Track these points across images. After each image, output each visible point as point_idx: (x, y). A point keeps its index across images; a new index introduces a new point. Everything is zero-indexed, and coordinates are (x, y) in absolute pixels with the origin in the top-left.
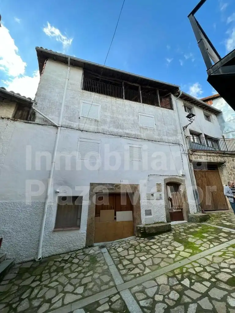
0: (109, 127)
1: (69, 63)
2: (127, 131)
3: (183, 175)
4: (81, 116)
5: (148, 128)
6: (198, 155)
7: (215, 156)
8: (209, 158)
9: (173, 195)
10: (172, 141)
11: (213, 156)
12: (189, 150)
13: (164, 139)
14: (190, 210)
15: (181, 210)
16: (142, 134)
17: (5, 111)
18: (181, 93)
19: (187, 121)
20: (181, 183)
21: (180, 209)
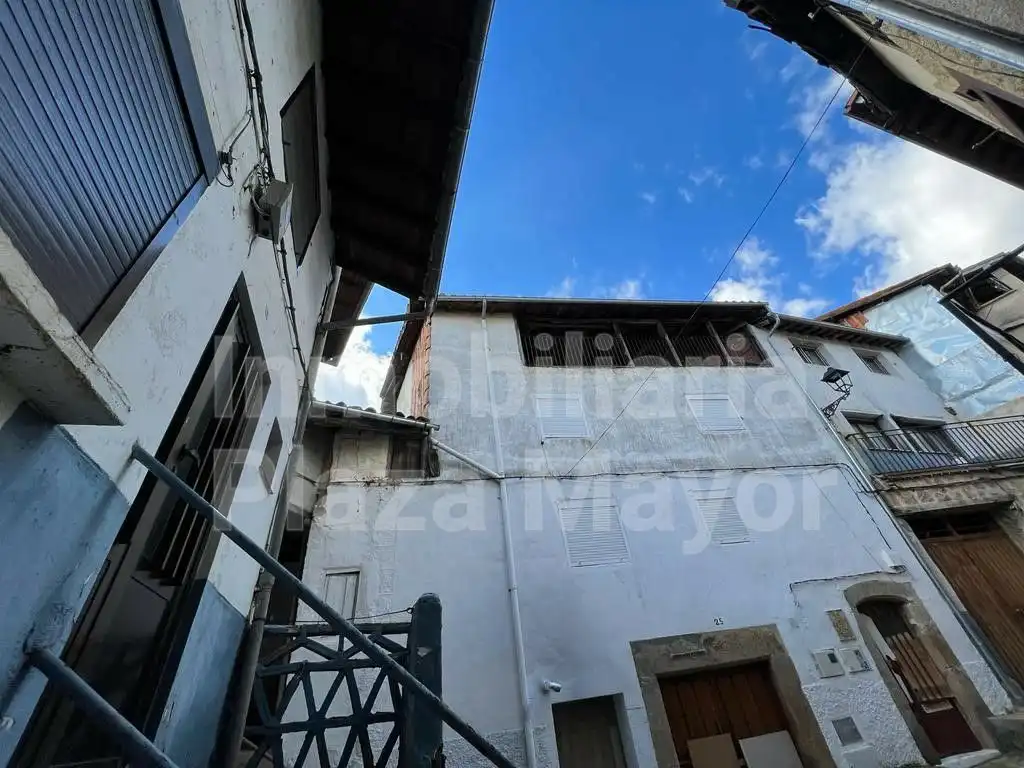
0: (624, 453)
1: (484, 310)
2: (675, 455)
3: (896, 568)
4: (544, 436)
5: (726, 433)
6: (913, 489)
7: (969, 483)
8: (950, 493)
9: (894, 647)
10: (810, 459)
11: (962, 484)
12: (873, 479)
13: (785, 458)
14: (986, 700)
15: (951, 707)
16: (718, 456)
17: (368, 463)
18: (778, 320)
19: (830, 393)
20: (903, 596)
21: (944, 700)
